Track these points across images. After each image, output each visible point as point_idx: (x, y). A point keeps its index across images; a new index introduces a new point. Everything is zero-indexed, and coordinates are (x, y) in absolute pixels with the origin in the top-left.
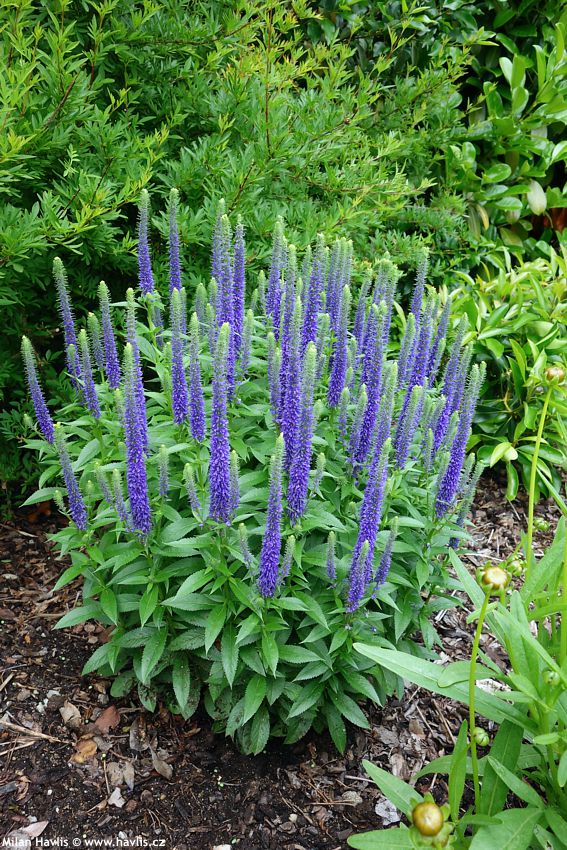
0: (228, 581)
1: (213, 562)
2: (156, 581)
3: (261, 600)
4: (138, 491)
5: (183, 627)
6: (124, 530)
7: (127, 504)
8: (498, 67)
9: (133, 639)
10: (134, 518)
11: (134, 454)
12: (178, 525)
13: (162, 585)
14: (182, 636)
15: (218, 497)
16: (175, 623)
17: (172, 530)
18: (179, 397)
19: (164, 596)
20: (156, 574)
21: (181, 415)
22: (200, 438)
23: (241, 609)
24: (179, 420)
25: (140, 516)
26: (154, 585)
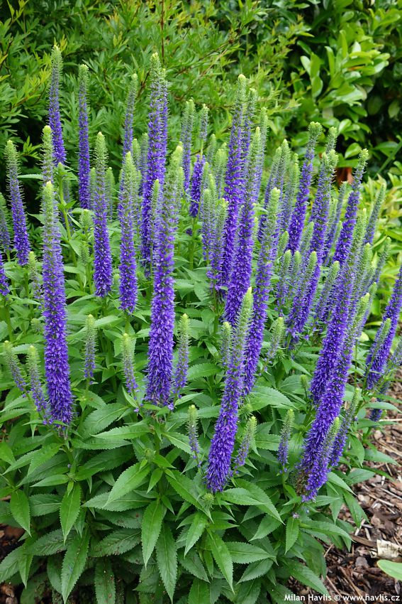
0: (164, 475)
1: (147, 453)
2: (77, 479)
3: (210, 496)
4: (58, 375)
5: (106, 528)
6: (40, 422)
7: (43, 390)
8: (300, 65)
9: (48, 546)
10: (53, 407)
11: (54, 328)
12: (101, 413)
13: (84, 484)
14: (106, 539)
15: (159, 374)
16: (98, 525)
17: (96, 419)
18: (102, 265)
19: (86, 496)
20: (77, 471)
21: (105, 287)
22: (131, 309)
23: (184, 507)
24: (102, 293)
25: (59, 403)
26: (76, 484)
